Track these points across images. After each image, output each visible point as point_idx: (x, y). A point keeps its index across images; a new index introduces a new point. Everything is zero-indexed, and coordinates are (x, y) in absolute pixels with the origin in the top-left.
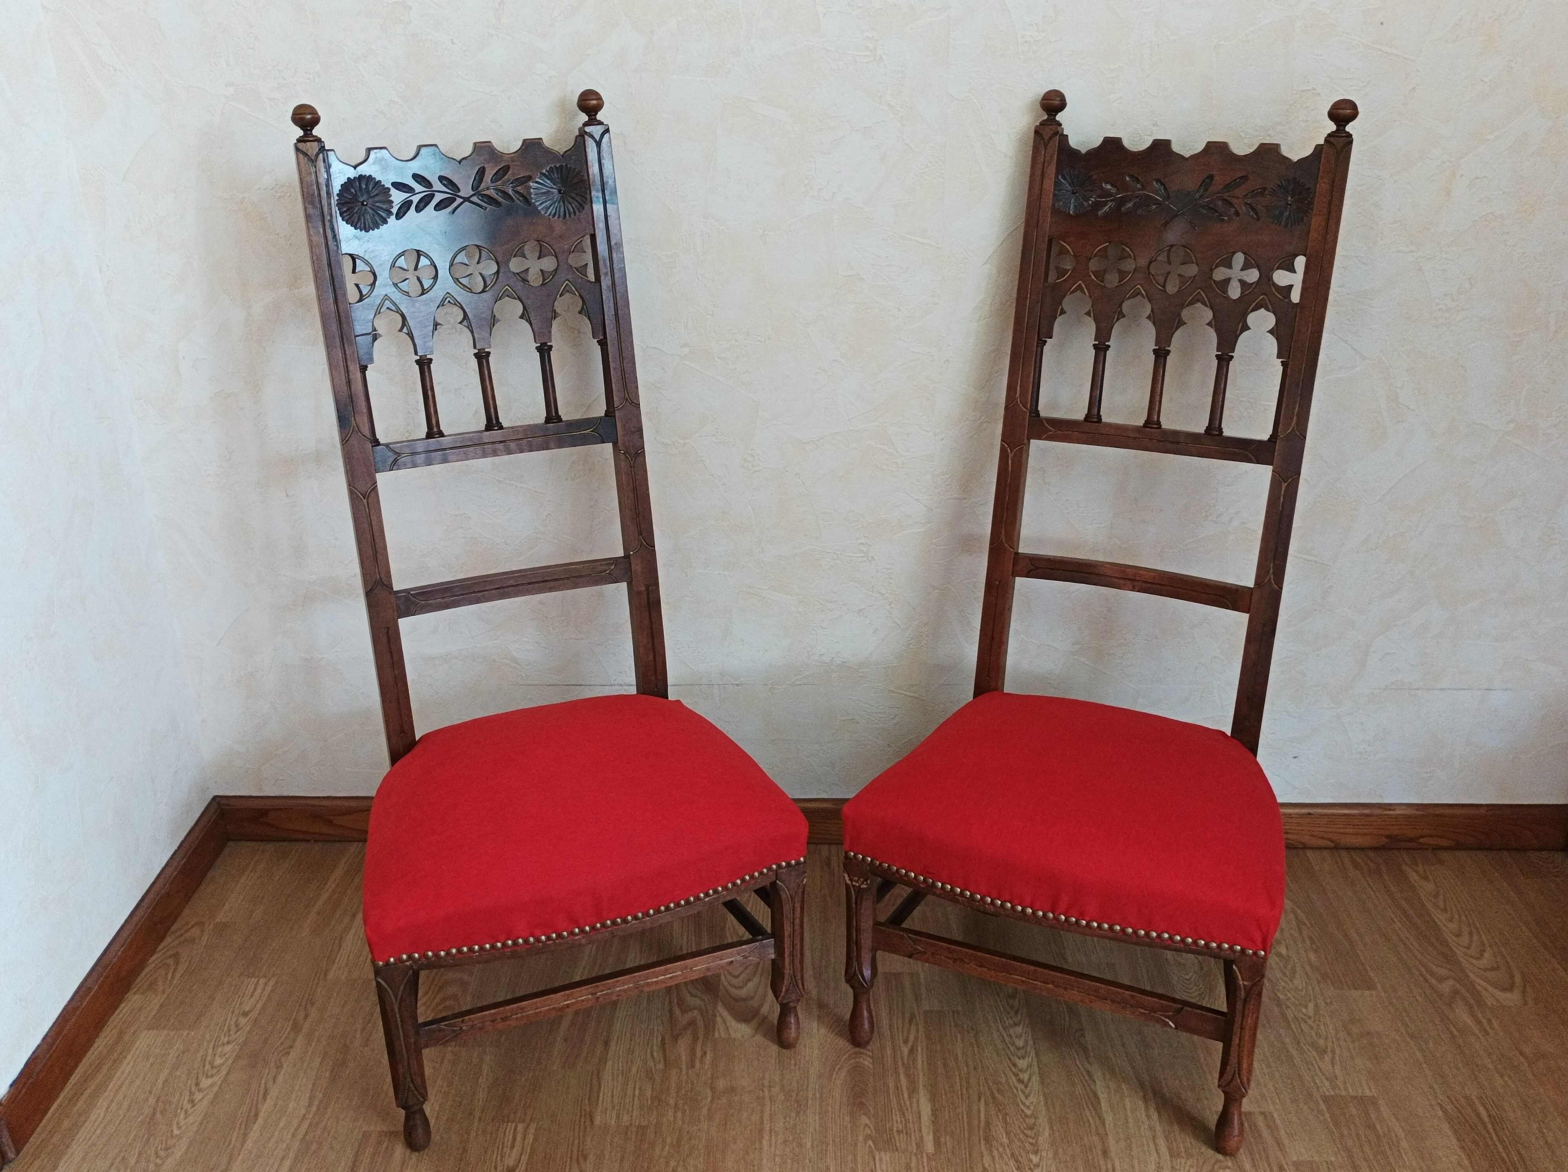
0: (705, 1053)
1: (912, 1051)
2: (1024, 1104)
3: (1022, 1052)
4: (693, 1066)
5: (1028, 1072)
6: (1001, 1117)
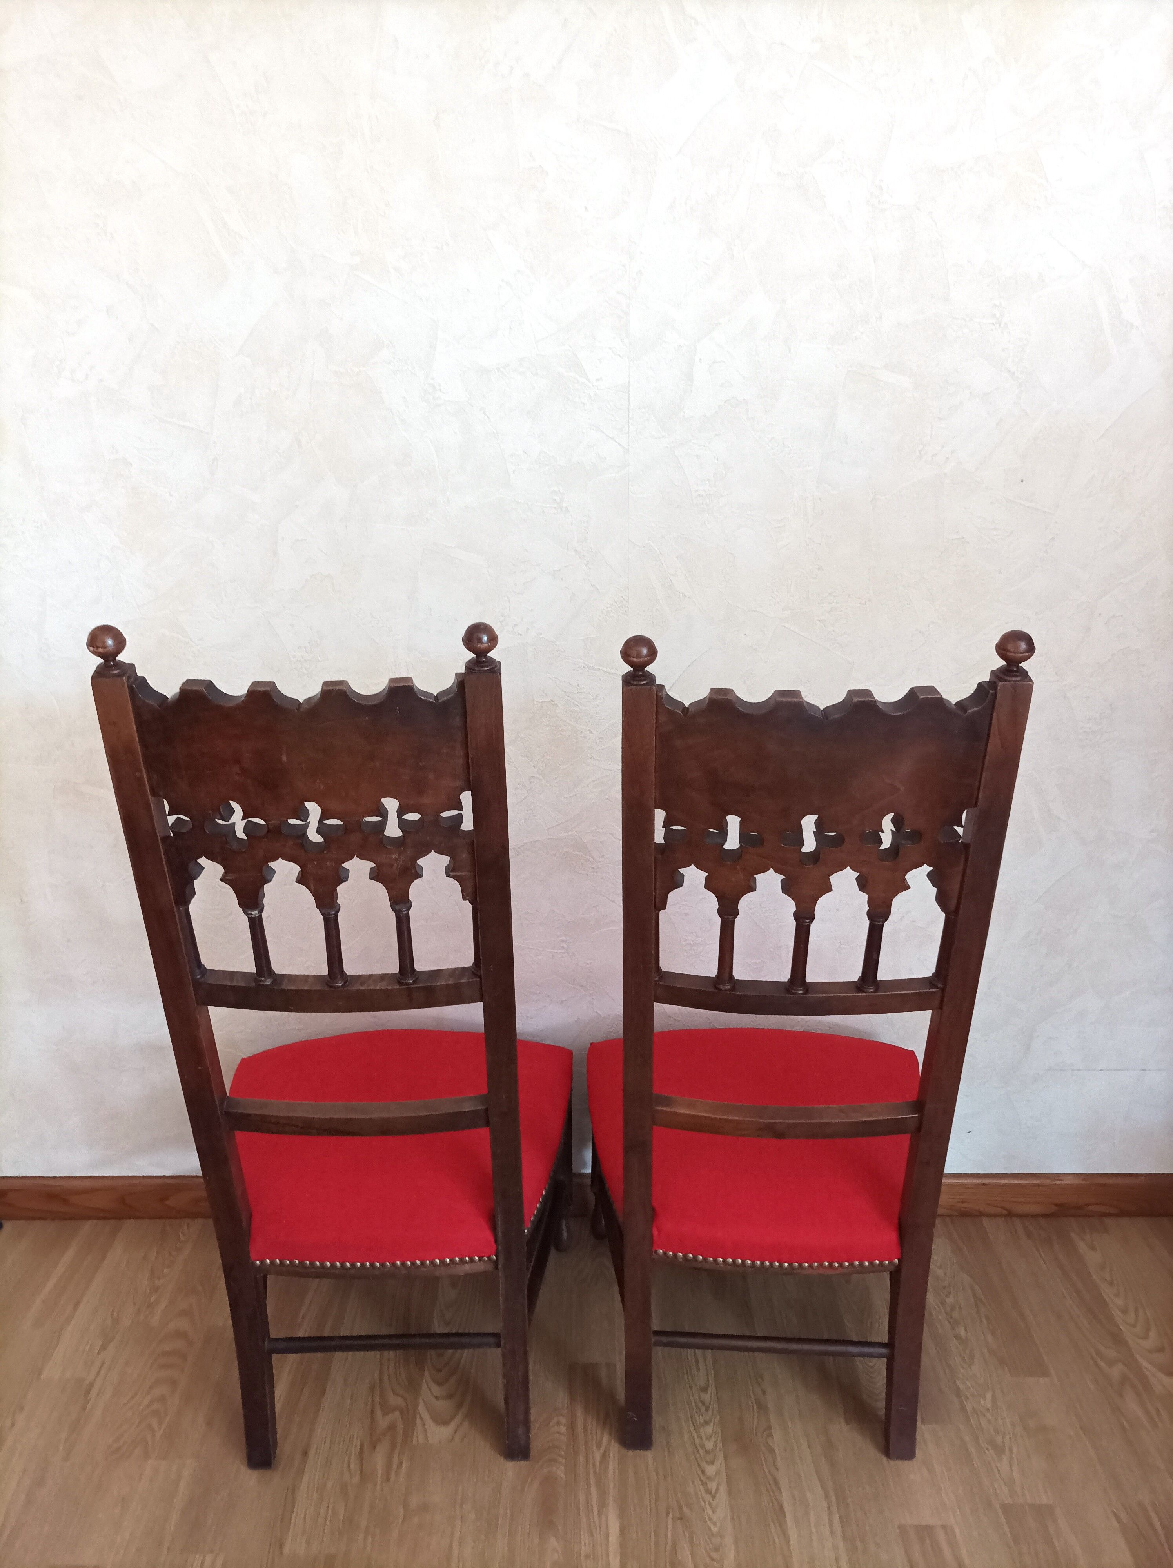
0: (401, 1463)
1: (605, 1458)
2: (710, 1519)
3: (711, 1456)
4: (388, 1479)
5: (717, 1480)
6: (687, 1536)
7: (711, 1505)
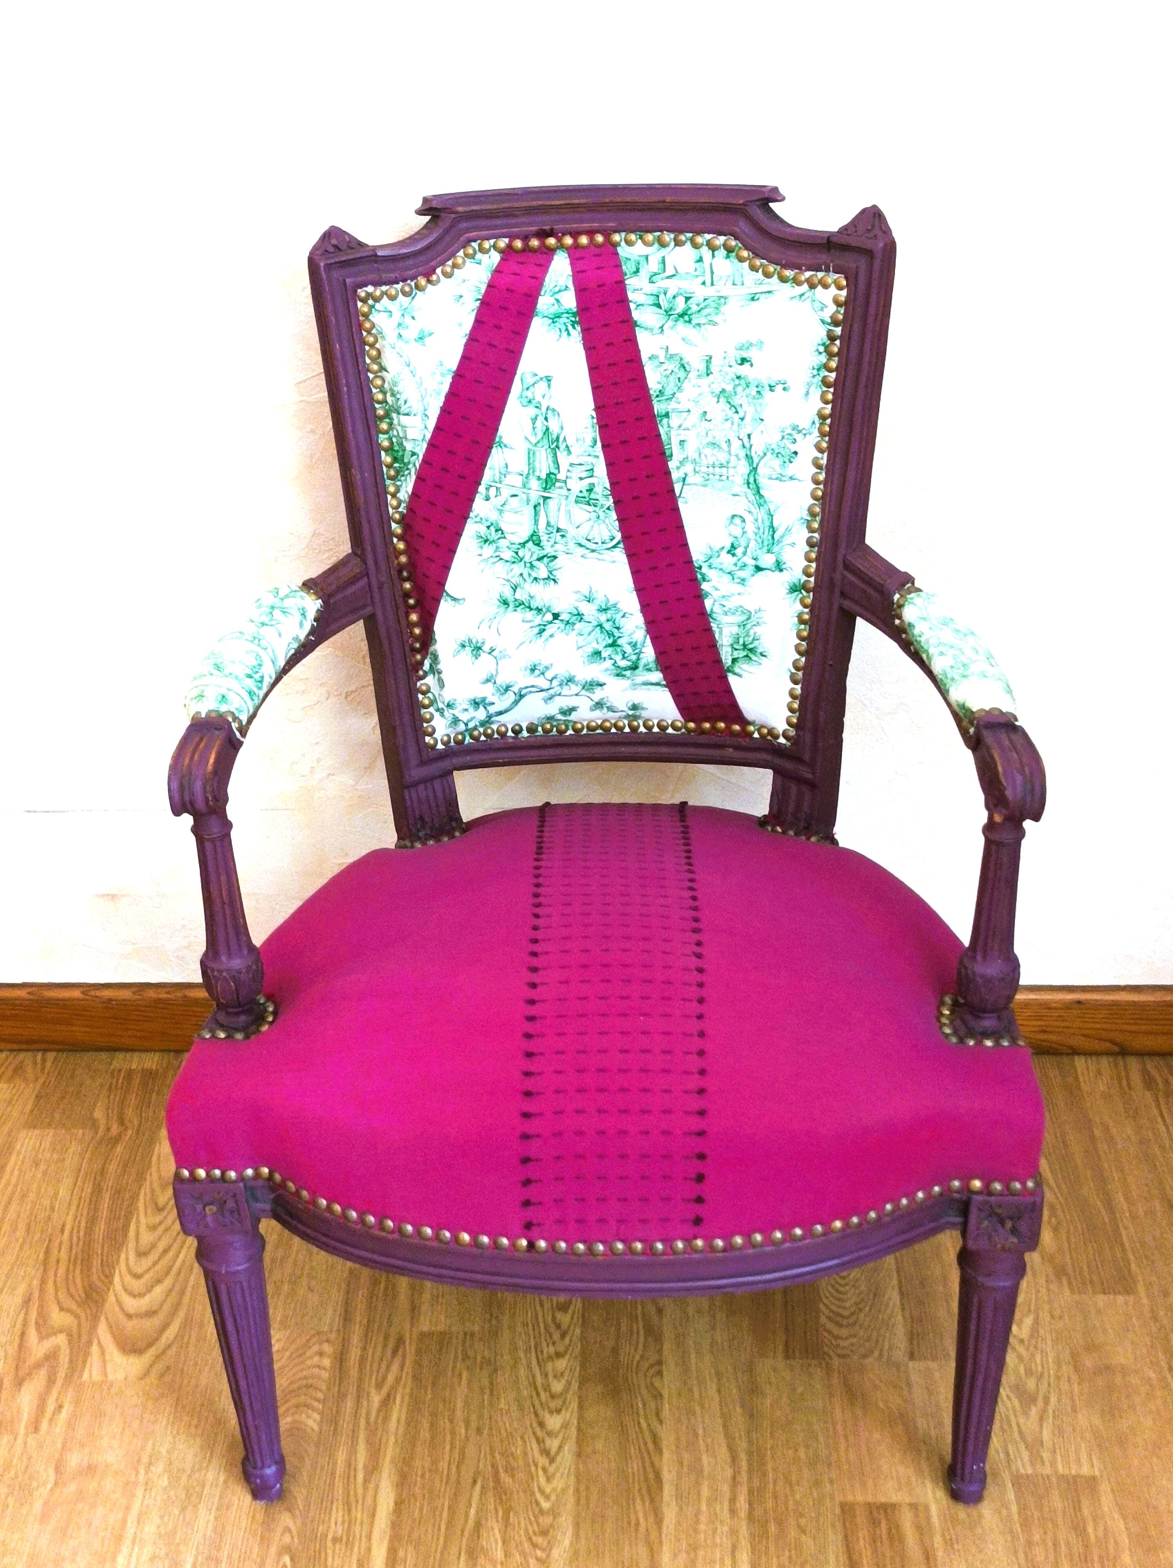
0: (61, 1407)
1: (387, 1401)
2: (542, 1492)
3: (557, 1403)
4: (36, 1430)
5: (561, 1435)
6: (500, 1514)
7: (545, 1470)
